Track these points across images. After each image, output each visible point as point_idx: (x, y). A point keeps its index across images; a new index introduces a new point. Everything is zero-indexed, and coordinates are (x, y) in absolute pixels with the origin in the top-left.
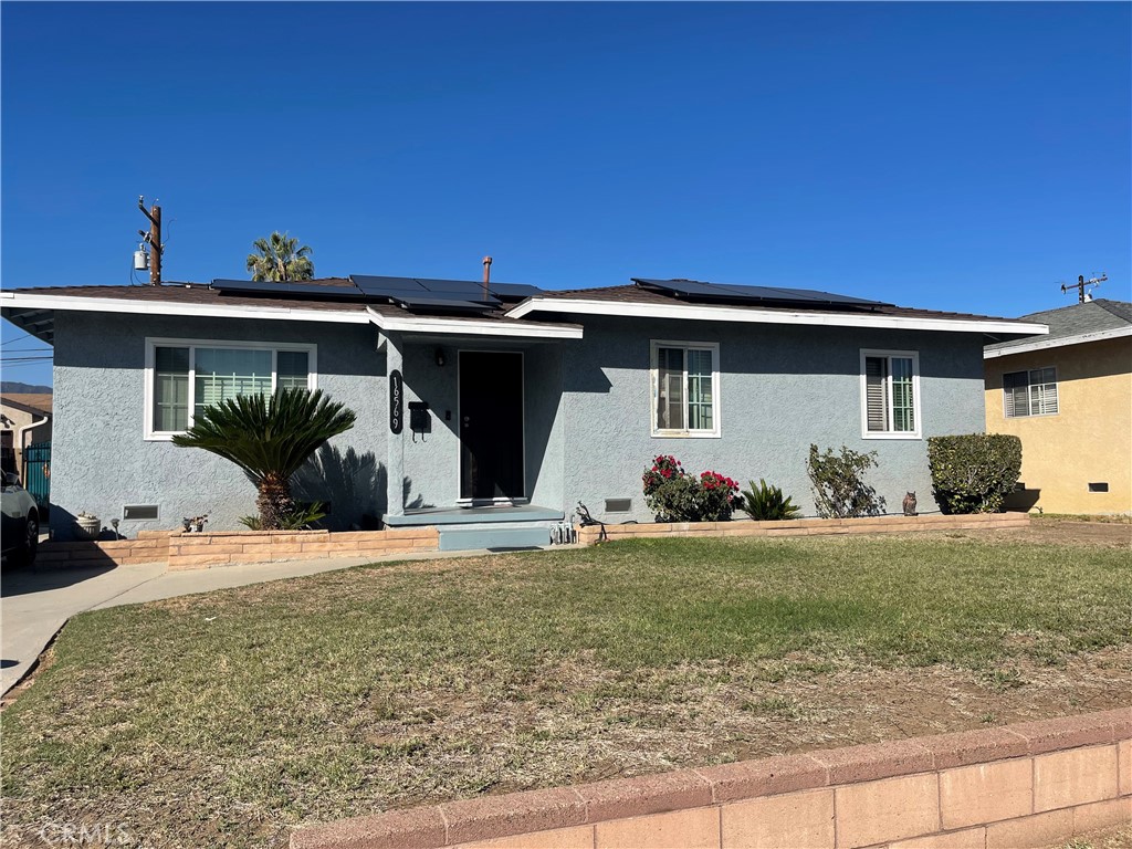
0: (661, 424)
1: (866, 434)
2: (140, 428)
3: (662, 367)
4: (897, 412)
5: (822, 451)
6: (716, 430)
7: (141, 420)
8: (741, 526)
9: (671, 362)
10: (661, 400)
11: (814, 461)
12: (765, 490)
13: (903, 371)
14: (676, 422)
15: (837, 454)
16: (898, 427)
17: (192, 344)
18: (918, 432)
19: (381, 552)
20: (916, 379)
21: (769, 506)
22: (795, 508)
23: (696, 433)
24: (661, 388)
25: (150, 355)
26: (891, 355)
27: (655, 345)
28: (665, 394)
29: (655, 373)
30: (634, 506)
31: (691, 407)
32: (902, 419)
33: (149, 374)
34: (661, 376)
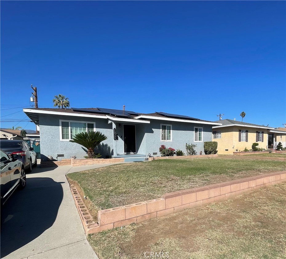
0: (162, 139)
1: (194, 141)
2: (59, 139)
3: (162, 129)
4: (199, 138)
5: (188, 144)
6: (171, 140)
7: (59, 137)
8: (175, 157)
9: (164, 128)
10: (162, 135)
11: (186, 146)
12: (179, 151)
13: (200, 131)
14: (165, 139)
15: (190, 145)
16: (199, 140)
17: (70, 121)
18: (202, 141)
19: (114, 163)
20: (202, 132)
21: (180, 154)
22: (184, 154)
23: (168, 141)
24: (162, 133)
25: (60, 123)
26: (199, 128)
27: (161, 125)
28: (163, 134)
29: (161, 130)
30: (158, 154)
31: (167, 136)
32: (200, 139)
33: (60, 127)
34: (162, 130)
